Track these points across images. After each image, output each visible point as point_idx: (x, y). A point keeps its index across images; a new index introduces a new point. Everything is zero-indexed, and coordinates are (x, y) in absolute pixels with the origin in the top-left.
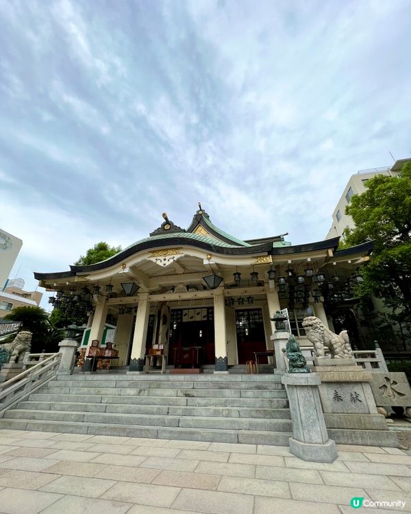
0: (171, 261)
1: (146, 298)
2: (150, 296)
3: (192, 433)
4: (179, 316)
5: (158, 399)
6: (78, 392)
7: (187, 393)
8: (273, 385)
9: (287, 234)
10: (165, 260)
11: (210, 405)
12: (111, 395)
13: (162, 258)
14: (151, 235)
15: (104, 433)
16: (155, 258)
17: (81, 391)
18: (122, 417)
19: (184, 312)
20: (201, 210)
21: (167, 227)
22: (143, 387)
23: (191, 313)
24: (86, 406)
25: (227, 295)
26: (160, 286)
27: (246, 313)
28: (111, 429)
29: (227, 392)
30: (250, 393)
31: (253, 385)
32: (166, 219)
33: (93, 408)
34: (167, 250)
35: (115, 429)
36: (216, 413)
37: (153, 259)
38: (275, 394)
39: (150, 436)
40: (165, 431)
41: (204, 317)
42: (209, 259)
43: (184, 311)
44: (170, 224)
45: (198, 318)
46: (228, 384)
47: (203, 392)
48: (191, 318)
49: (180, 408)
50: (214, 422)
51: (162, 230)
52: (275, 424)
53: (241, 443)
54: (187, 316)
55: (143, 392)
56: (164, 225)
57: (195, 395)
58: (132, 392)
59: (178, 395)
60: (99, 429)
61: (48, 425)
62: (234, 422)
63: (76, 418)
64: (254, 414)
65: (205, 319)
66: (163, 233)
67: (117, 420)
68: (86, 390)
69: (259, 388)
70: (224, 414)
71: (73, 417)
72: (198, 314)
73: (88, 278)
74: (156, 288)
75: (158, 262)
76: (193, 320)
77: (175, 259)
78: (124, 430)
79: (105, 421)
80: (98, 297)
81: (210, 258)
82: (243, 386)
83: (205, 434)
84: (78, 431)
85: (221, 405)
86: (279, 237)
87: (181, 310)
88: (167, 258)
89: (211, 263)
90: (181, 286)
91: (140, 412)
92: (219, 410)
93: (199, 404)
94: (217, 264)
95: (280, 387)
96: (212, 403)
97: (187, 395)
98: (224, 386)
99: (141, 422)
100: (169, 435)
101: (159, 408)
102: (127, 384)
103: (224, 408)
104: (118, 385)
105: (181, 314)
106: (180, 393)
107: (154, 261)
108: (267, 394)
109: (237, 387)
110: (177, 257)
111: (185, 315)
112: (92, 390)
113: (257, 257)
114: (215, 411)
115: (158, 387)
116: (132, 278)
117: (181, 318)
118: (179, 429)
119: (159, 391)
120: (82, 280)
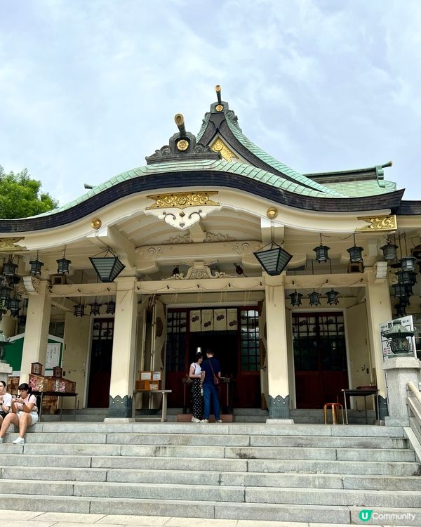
0: (196, 218)
1: (132, 286)
2: (139, 283)
3: (272, 510)
4: (183, 321)
5: (194, 462)
6: (42, 451)
7: (243, 452)
8: (390, 443)
9: (389, 165)
10: (182, 215)
11: (288, 471)
12: (104, 454)
13: (177, 212)
14: (150, 161)
15: (119, 511)
16: (163, 210)
17: (46, 449)
18: (143, 488)
19: (194, 314)
20: (220, 103)
21: (182, 145)
22: (159, 442)
23: (207, 316)
24: (69, 472)
25: (291, 286)
26: (158, 264)
27: (312, 320)
28: (133, 505)
29: (312, 452)
30: (353, 453)
31: (354, 441)
32: (182, 128)
33: (83, 475)
34: (185, 194)
35: (139, 505)
36: (303, 483)
37: (158, 213)
38: (395, 455)
39: (201, 514)
40: (227, 508)
41: (231, 324)
42: (271, 218)
43: (194, 312)
44: (188, 140)
45: (220, 326)
46: (312, 440)
47: (270, 452)
48: (206, 325)
49: (240, 476)
50: (304, 494)
51: (171, 151)
52: (407, 498)
53: (355, 524)
54: (198, 322)
55: (162, 451)
56: (175, 141)
57: (257, 455)
58: (143, 450)
59: (228, 454)
60: (111, 505)
61: (15, 500)
62: (339, 495)
63: (60, 491)
64: (367, 484)
65: (234, 328)
66: (175, 159)
67: (136, 493)
68: (55, 447)
69: (364, 446)
70: (317, 483)
71: (54, 489)
72: (219, 318)
73: (21, 244)
74: (149, 268)
75: (169, 220)
76: (209, 328)
77: (203, 215)
78: (155, 507)
79: (113, 493)
80: (33, 281)
81: (275, 216)
82: (338, 442)
83: (295, 512)
84: (72, 508)
85: (308, 470)
86: (374, 170)
87: (188, 310)
88: (187, 212)
89: (276, 225)
90: (199, 266)
91: (169, 480)
92: (307, 479)
93: (268, 469)
94: (286, 228)
95: (401, 444)
96: (291, 468)
97: (242, 456)
98: (303, 442)
99: (180, 495)
100: (236, 513)
101: (203, 475)
102: (127, 437)
103: (314, 475)
104: (111, 439)
105: (188, 318)
106: (229, 453)
107: (161, 217)
108: (382, 456)
109: (326, 444)
110: (206, 211)
111: (194, 320)
112: (67, 448)
113: (367, 219)
114: (302, 479)
115: (186, 442)
116: (109, 248)
117: (187, 325)
118: (248, 505)
119: (190, 450)
120: (8, 248)
